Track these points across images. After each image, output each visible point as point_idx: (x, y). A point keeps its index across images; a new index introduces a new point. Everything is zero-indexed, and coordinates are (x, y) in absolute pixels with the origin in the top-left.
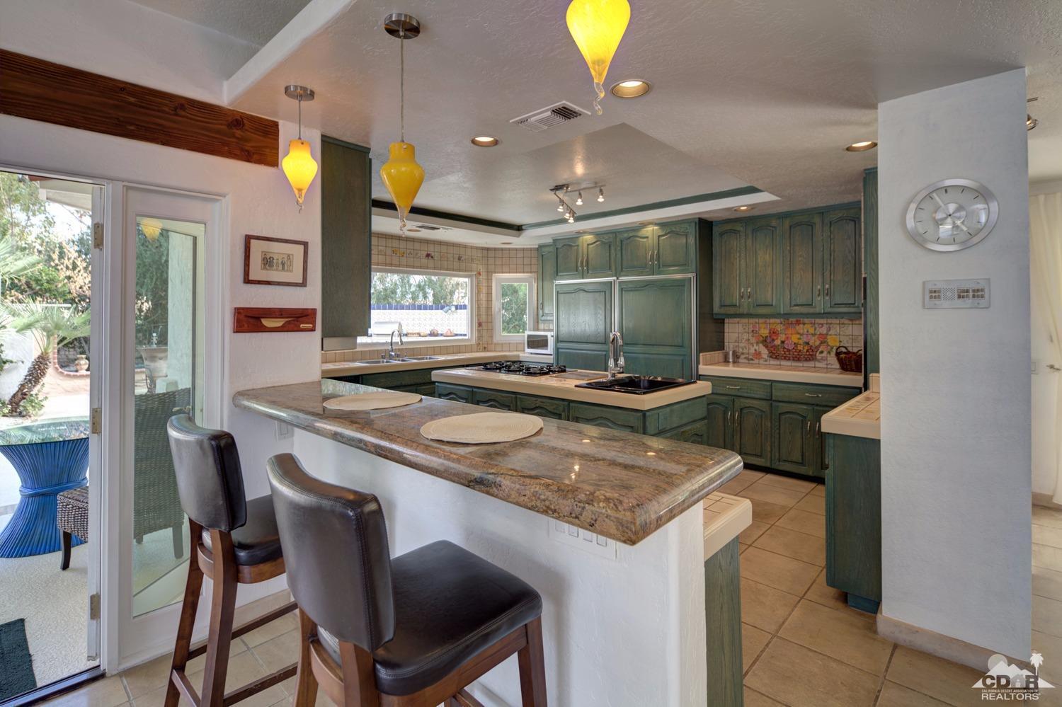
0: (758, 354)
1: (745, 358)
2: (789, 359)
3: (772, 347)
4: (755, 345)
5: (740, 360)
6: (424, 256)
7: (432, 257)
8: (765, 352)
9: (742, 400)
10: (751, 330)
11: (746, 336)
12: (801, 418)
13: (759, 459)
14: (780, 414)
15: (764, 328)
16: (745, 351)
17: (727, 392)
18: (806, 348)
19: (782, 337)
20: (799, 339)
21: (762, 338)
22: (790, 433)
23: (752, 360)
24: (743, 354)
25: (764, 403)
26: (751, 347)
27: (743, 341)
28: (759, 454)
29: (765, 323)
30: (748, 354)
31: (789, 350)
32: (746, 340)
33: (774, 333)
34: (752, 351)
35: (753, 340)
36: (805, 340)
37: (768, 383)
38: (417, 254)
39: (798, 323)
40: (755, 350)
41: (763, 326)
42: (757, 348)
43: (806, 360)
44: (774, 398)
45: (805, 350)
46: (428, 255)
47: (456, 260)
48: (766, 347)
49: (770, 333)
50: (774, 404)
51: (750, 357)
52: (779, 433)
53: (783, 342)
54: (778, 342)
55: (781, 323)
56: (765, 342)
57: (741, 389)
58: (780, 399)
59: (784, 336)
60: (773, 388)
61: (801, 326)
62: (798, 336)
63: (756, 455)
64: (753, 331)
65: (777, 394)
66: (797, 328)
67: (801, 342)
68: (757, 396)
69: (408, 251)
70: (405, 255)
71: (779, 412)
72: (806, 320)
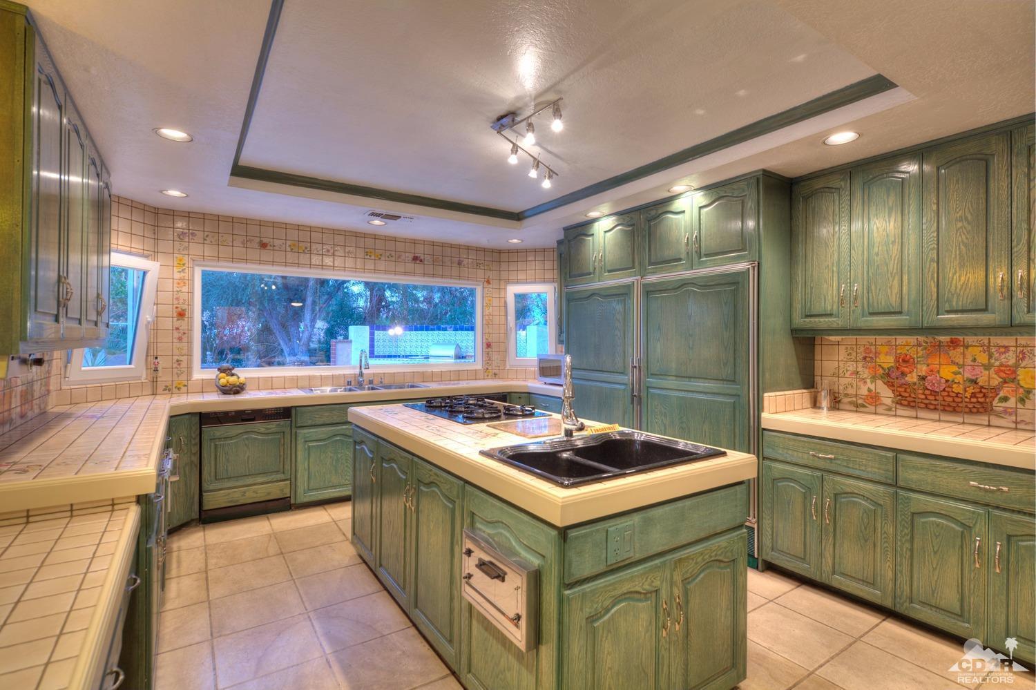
0: (874, 399)
1: (850, 403)
2: (935, 409)
3: (901, 386)
4: (868, 381)
5: (841, 406)
6: (410, 258)
7: (421, 261)
8: (887, 395)
9: (838, 478)
10: (860, 357)
11: (851, 367)
12: (959, 529)
13: (871, 590)
14: (913, 514)
15: (887, 354)
16: (851, 391)
17: (810, 463)
18: (970, 390)
19: (923, 369)
20: (955, 373)
21: (881, 371)
22: (935, 553)
23: (863, 406)
24: (846, 395)
25: (881, 488)
26: (861, 384)
27: (847, 375)
28: (871, 581)
29: (888, 344)
30: (856, 396)
31: (934, 393)
32: (852, 374)
33: (905, 361)
34: (864, 391)
35: (865, 373)
36: (967, 375)
37: (890, 454)
38: (399, 257)
39: (954, 344)
40: (870, 390)
41: (886, 349)
42: (872, 387)
43: (971, 412)
44: (901, 483)
45: (968, 395)
46: (415, 259)
47: (456, 265)
48: (890, 385)
49: (897, 361)
50: (901, 492)
51: (860, 401)
52: (912, 550)
53: (923, 378)
54: (912, 378)
55: (919, 345)
56: (888, 377)
57: (835, 459)
58: (913, 486)
59: (925, 368)
60: (900, 464)
61: (961, 349)
62: (955, 369)
63: (864, 581)
64: (865, 358)
65: (909, 475)
66: (952, 353)
67: (958, 378)
68: (865, 475)
69: (388, 253)
70: (383, 258)
71: (912, 510)
72: (970, 340)
